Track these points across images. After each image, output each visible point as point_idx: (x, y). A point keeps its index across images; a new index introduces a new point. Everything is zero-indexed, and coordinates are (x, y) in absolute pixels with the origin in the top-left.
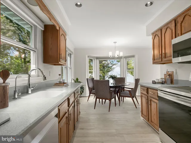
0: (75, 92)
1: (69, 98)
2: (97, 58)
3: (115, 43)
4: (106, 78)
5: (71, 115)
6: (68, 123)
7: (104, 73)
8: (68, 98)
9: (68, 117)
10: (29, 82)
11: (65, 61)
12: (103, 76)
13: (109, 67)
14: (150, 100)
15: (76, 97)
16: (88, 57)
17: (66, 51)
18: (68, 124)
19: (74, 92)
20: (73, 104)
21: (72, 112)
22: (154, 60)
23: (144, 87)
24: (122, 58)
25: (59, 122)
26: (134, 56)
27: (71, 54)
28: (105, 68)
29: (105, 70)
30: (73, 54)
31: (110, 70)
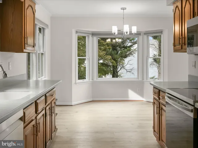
0: (47, 95)
1: (38, 101)
2: (94, 34)
4: (119, 69)
5: (39, 124)
6: (35, 133)
7: (114, 60)
8: (36, 102)
9: (35, 125)
11: (34, 47)
12: (113, 66)
14: (161, 108)
15: (48, 102)
17: (35, 25)
18: (35, 135)
19: (45, 95)
20: (44, 112)
21: (41, 121)
22: (175, 46)
23: (157, 89)
25: (24, 128)
26: (161, 32)
27: (44, 29)
28: (116, 50)
29: (117, 53)
30: (48, 28)
31: (127, 53)
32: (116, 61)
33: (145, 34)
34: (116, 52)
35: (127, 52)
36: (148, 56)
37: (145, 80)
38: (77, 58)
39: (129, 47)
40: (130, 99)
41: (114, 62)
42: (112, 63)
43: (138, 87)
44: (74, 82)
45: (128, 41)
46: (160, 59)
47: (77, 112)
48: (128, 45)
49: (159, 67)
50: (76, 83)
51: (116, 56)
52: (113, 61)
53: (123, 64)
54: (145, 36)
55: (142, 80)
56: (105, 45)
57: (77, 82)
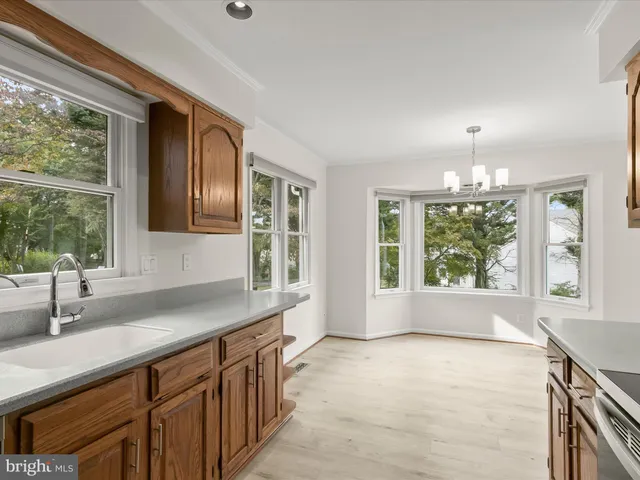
1: (159, 367)
2: (415, 197)
3: (473, 130)
4: (489, 266)
7: (479, 248)
10: (54, 297)
11: (236, 220)
12: (477, 260)
13: (502, 225)
14: (575, 424)
16: (376, 193)
22: (635, 207)
24: (523, 191)
26: (585, 182)
27: (307, 189)
28: (482, 230)
29: (485, 236)
30: (315, 187)
31: (506, 237)
32: (484, 252)
33: (536, 190)
34: (481, 233)
35: (505, 234)
36: (545, 241)
37: (537, 296)
38: (378, 245)
39: (510, 224)
40: (499, 336)
41: (478, 252)
42: (474, 253)
43: (519, 312)
44: (372, 293)
45: (509, 213)
46: (579, 247)
47: (368, 358)
48: (508, 221)
49: (579, 265)
50: (374, 296)
51: (481, 241)
52: (475, 250)
53: (497, 255)
54: (538, 196)
55: (528, 295)
56: (458, 222)
57: (377, 293)
